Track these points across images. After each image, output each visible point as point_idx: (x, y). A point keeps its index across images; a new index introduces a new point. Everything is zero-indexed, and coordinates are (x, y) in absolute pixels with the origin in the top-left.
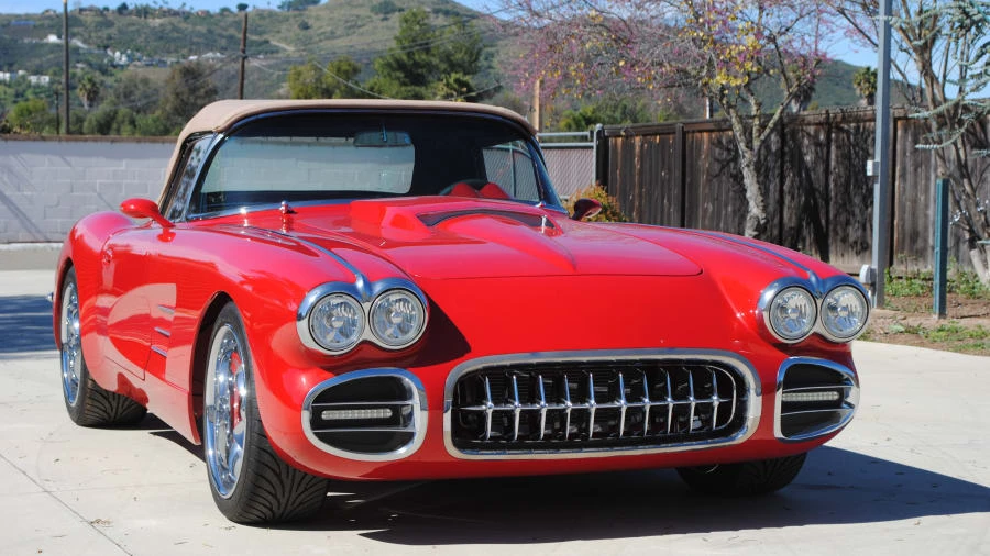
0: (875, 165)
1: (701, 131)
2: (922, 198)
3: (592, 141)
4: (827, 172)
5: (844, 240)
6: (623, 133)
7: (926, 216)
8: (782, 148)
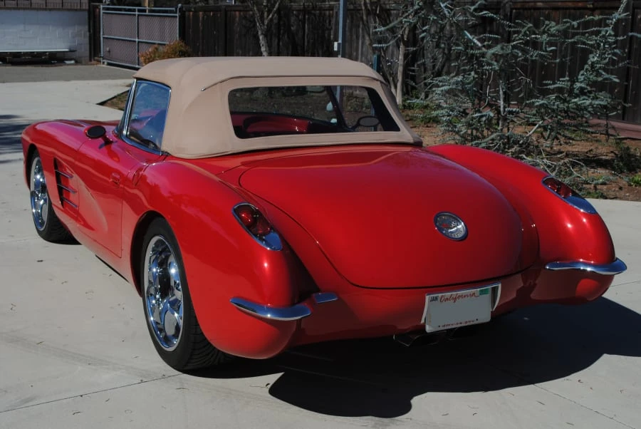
0: (339, 44)
1: (235, 11)
2: (355, 54)
3: (176, 13)
6: (193, 10)
8: (279, 22)
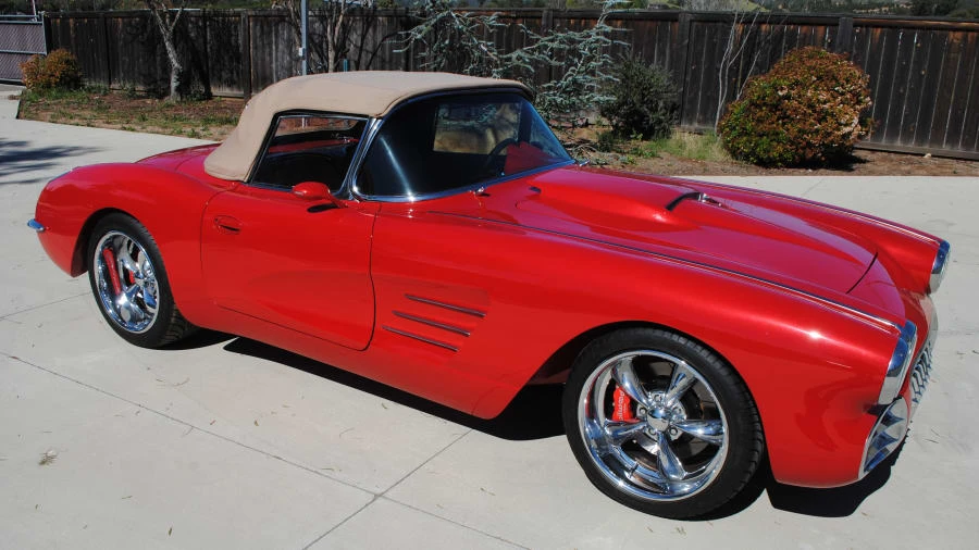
1: (117, 17)
3: (41, 21)
4: (205, 43)
5: (220, 79)
6: (61, 17)
7: (271, 68)
